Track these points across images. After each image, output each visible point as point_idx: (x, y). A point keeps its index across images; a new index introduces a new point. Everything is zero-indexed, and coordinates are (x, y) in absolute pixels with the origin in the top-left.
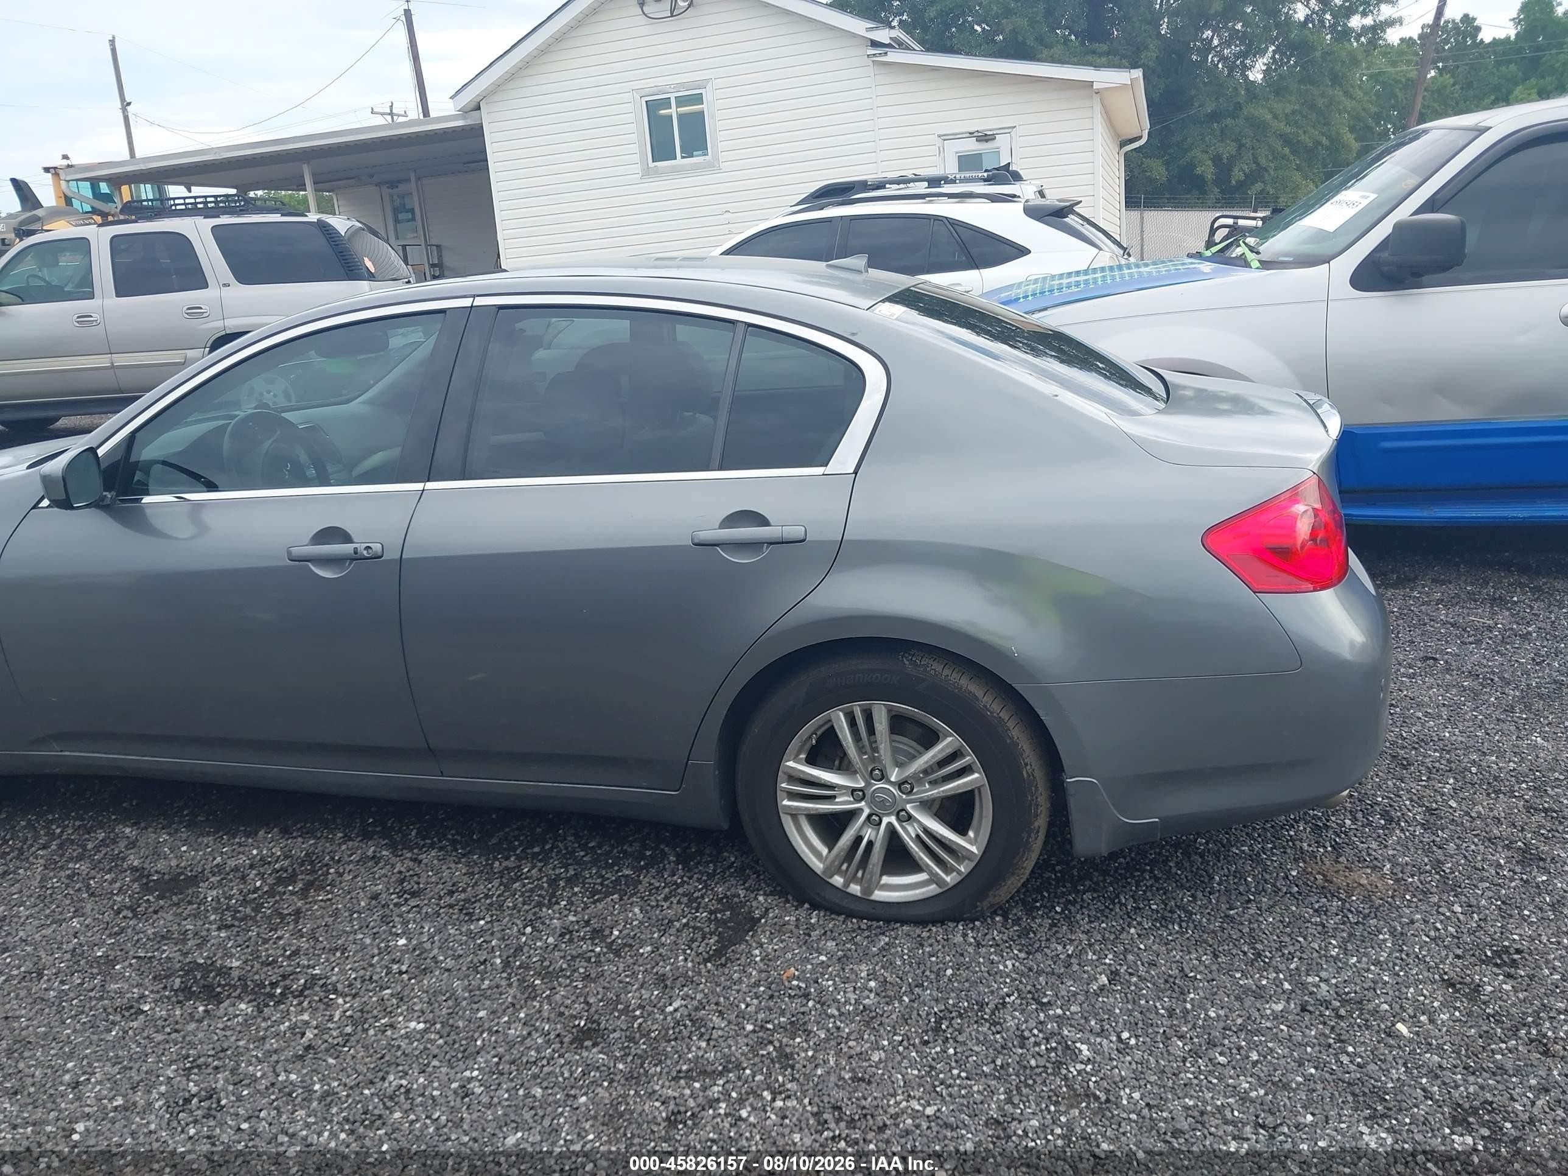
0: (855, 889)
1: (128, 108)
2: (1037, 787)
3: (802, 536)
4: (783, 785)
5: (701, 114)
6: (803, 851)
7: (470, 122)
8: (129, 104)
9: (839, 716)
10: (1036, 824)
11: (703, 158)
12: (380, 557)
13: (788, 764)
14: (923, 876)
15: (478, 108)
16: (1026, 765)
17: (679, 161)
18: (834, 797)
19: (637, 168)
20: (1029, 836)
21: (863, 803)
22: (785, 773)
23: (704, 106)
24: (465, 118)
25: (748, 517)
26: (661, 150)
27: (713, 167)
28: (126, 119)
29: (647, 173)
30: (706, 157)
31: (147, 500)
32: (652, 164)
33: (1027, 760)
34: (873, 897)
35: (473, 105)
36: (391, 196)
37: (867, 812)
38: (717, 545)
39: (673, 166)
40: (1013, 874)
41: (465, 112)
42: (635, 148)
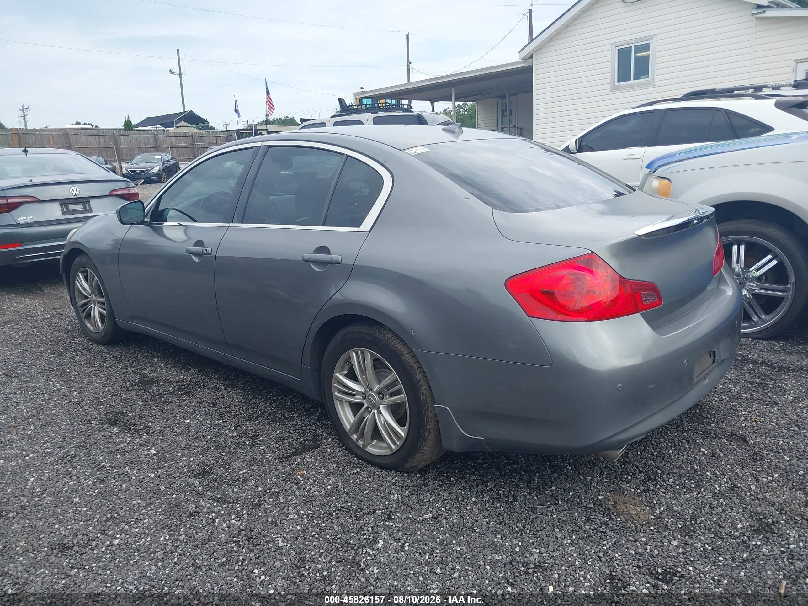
0: (360, 443)
1: (410, 65)
2: (428, 407)
3: (340, 261)
4: (335, 385)
5: (647, 57)
6: (342, 419)
7: (527, 65)
8: (410, 63)
9: (353, 354)
10: (428, 427)
11: (645, 79)
12: (210, 254)
13: (336, 374)
14: (385, 445)
15: (531, 57)
16: (423, 394)
17: (632, 81)
18: (355, 395)
19: (609, 86)
20: (424, 433)
21: (365, 401)
22: (335, 379)
23: (650, 53)
24: (524, 63)
25: (323, 249)
26: (623, 76)
27: (651, 85)
28: (409, 70)
29: (614, 89)
30: (647, 79)
31: (166, 224)
32: (617, 84)
33: (424, 392)
34: (366, 450)
35: (528, 56)
36: (502, 103)
37: (366, 405)
38: (311, 262)
39: (628, 85)
40: (419, 452)
41: (525, 59)
42: (609, 75)
